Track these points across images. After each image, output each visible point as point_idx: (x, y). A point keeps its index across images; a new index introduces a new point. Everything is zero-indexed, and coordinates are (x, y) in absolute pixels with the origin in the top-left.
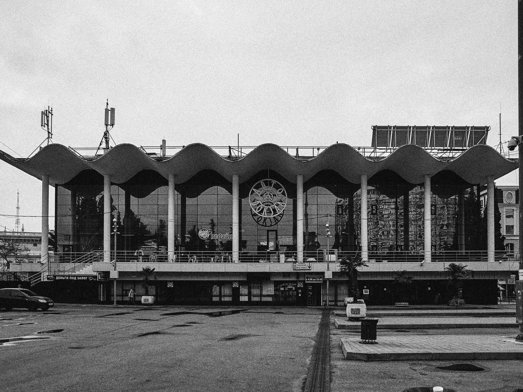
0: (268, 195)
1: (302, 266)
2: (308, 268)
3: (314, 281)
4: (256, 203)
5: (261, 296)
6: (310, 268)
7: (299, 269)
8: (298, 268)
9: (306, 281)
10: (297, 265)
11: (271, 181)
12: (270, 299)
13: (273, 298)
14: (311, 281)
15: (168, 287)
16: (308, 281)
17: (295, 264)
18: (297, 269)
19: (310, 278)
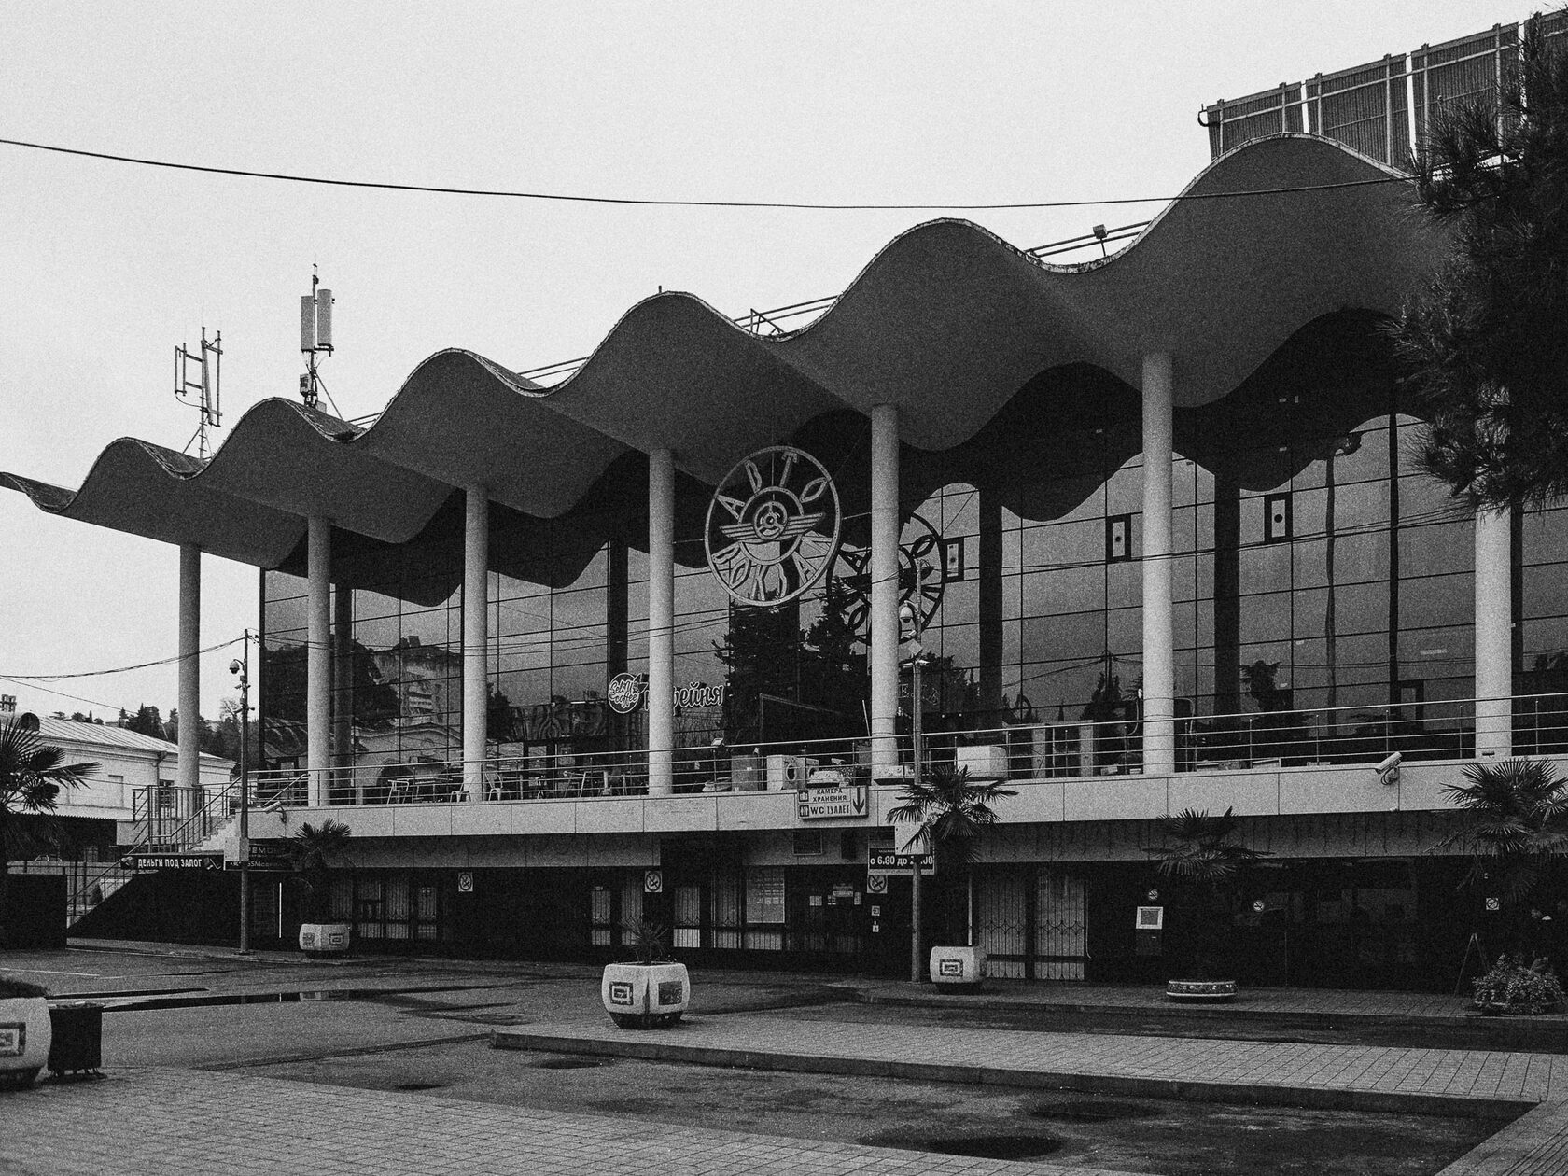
0: (771, 514)
1: (830, 805)
2: (855, 813)
3: (900, 867)
4: (727, 553)
5: (743, 929)
6: (863, 812)
7: (819, 815)
8: (814, 811)
9: (872, 867)
10: (811, 800)
11: (782, 453)
12: (774, 943)
13: (784, 940)
14: (890, 867)
15: (460, 890)
16: (876, 866)
17: (804, 796)
18: (812, 815)
19: (884, 856)
